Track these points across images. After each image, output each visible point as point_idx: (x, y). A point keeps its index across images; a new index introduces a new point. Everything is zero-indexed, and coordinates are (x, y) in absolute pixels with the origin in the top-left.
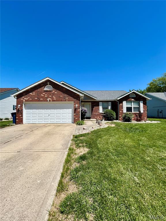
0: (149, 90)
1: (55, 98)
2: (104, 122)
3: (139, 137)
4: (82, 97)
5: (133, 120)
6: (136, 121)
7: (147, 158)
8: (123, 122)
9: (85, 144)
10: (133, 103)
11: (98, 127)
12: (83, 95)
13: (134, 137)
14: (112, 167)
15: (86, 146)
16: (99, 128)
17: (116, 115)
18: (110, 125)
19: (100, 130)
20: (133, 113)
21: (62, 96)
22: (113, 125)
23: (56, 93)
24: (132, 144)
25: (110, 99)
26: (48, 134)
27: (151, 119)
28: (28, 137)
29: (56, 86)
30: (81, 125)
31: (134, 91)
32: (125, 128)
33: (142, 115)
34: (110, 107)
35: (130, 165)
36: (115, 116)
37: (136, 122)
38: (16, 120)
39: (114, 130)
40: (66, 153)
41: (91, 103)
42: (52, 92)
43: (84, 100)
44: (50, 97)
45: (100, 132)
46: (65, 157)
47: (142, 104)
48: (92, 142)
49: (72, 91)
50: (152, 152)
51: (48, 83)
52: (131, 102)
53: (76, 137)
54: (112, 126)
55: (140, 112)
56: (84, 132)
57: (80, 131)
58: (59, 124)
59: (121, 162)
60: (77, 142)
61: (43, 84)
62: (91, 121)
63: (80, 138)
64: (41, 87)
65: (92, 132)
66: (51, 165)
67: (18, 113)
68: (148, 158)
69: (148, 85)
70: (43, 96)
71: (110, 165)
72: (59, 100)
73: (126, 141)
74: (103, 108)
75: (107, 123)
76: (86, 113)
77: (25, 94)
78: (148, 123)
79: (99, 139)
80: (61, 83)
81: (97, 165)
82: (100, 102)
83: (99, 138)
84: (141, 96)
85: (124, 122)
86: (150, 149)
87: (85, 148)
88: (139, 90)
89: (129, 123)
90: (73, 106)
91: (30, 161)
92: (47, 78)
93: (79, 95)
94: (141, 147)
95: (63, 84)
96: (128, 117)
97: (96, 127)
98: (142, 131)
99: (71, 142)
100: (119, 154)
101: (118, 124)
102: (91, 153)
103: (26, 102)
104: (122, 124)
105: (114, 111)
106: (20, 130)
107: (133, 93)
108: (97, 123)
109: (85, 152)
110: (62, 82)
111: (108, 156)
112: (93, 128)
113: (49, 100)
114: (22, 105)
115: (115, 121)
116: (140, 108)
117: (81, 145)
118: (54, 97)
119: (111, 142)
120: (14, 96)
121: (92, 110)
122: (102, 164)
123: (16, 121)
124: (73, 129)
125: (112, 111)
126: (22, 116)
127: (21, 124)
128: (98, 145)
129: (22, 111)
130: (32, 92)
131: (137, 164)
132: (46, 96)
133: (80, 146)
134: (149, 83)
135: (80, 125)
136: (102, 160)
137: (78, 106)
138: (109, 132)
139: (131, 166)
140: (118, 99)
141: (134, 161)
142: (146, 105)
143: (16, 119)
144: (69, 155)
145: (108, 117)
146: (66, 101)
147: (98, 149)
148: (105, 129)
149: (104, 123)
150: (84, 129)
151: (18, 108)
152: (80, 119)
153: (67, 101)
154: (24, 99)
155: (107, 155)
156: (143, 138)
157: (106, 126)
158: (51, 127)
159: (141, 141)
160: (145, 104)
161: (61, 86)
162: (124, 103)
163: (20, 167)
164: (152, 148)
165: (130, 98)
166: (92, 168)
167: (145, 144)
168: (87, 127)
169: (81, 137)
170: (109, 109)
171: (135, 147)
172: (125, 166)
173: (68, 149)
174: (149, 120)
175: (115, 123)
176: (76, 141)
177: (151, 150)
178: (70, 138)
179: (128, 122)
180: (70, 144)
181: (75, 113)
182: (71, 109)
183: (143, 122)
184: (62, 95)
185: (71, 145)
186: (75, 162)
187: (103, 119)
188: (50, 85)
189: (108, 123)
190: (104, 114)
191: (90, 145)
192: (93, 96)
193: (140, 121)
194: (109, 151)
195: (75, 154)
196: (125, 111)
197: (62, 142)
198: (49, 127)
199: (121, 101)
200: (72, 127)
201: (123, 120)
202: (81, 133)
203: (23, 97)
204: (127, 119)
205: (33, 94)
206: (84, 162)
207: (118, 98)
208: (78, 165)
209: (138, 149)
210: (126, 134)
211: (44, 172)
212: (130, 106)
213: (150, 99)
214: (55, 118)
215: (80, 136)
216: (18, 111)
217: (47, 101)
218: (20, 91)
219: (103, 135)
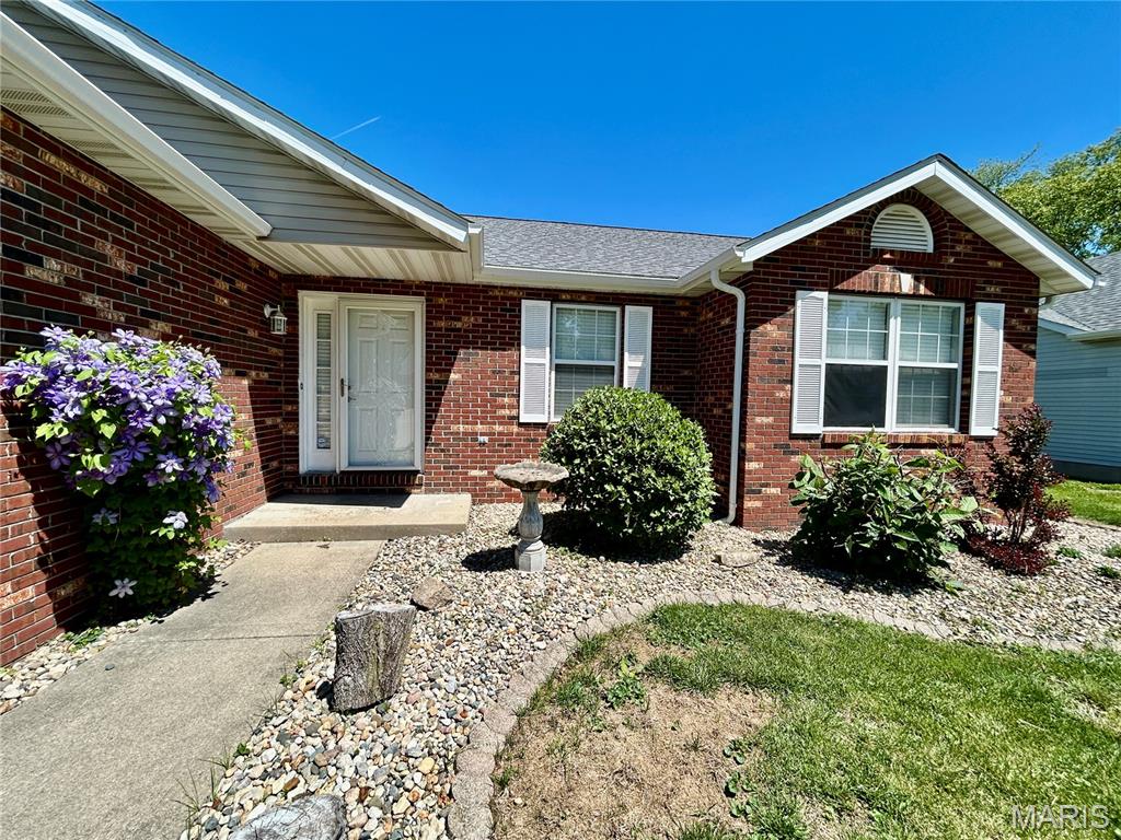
10: (895, 324)
20: (891, 442)
52: (883, 306)
74: (559, 369)
82: (525, 303)
105: (688, 407)
107: (910, 196)
116: (967, 387)
121: (435, 392)
125: (669, 412)
142: (1032, 354)
160: (1022, 334)
165: (877, 257)
170: (630, 382)
196: (808, 409)
199: (773, 288)
207: (743, 248)
212: (865, 356)
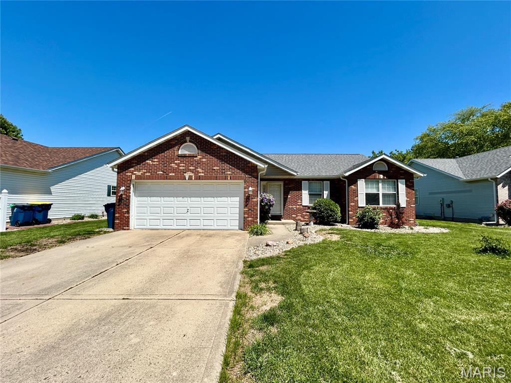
0: (419, 151)
1: (201, 171)
2: (313, 228)
3: (398, 270)
4: (263, 170)
5: (382, 224)
6: (389, 226)
7: (419, 325)
8: (359, 227)
9: (271, 285)
10: (380, 185)
11: (299, 240)
12: (266, 166)
13: (386, 268)
14: (339, 344)
15: (275, 288)
16: (302, 243)
17: (341, 213)
18: (329, 236)
19: (305, 250)
20: (381, 208)
21: (218, 168)
22: (335, 238)
23: (204, 160)
24: (381, 286)
25: (328, 174)
26: (187, 256)
27: (424, 222)
28: (143, 264)
29: (204, 146)
30: (261, 234)
31: (383, 156)
32: (362, 244)
33: (402, 213)
34: (326, 194)
35: (381, 340)
36: (339, 214)
37: (389, 230)
38: (114, 220)
39: (339, 249)
40: (232, 305)
41: (282, 183)
42: (195, 158)
43: (267, 177)
44: (190, 170)
45: (305, 253)
46: (230, 315)
47: (402, 187)
48: (288, 279)
49: (240, 157)
50: (430, 310)
51: (188, 139)
52: (377, 181)
53: (251, 266)
54: (334, 240)
55: (398, 205)
56: (269, 253)
57: (258, 250)
58: (211, 232)
59: (360, 333)
60: (253, 279)
61: (176, 141)
62: (283, 224)
63: (261, 268)
64: (171, 148)
65: (287, 253)
66: (198, 334)
67: (119, 205)
68: (423, 326)
69: (417, 139)
70: (177, 166)
71: (333, 338)
72: (210, 176)
73: (367, 277)
74: (310, 194)
75: (320, 230)
76: (271, 206)
77: (135, 163)
78: (418, 232)
79: (305, 272)
80: (215, 137)
81: (303, 338)
83: (304, 269)
84: (400, 168)
85: (361, 228)
86: (426, 300)
87: (272, 294)
88: (395, 152)
89: (373, 230)
90: (243, 190)
91: (152, 323)
92: (184, 126)
93: (257, 166)
94: (405, 295)
95: (219, 139)
96: (371, 218)
97: (296, 241)
98: (406, 253)
99: (239, 277)
100: (352, 311)
101: (346, 233)
102: (287, 307)
103: (137, 181)
104: (355, 236)
105: (336, 201)
106: (124, 244)
107: (382, 160)
108: (296, 230)
109: (274, 305)
110: (219, 136)
111: (328, 316)
112: (287, 243)
113: (190, 176)
114: (129, 187)
115: (339, 226)
116: (398, 197)
117: (263, 285)
118: (199, 169)
119: (334, 281)
120: (113, 168)
121: (285, 199)
122: (315, 336)
123: (114, 223)
124: (244, 246)
125: (333, 202)
126: (128, 212)
127: (125, 230)
128: (304, 287)
129: (129, 200)
130: (151, 157)
131: (397, 339)
132: (182, 168)
133: (261, 289)
134: (420, 135)
135: (257, 235)
136: (314, 327)
137: (253, 191)
138: (326, 256)
139: (384, 343)
140: (347, 174)
141: (389, 331)
142: (413, 190)
143: (114, 218)
144: (237, 311)
145: (323, 216)
146: (226, 178)
147: (303, 296)
148: (318, 245)
149: (313, 232)
150: (267, 245)
151: (119, 194)
152: (259, 219)
153: (229, 178)
154: (134, 173)
155: (326, 314)
156: (408, 273)
157: (320, 239)
158: (193, 238)
159: (403, 279)
160: (410, 185)
161: (215, 144)
162: (361, 183)
163: (132, 336)
164: (430, 297)
165: (374, 172)
166: (293, 345)
167: (414, 287)
168: (275, 241)
169: (263, 265)
170: (325, 197)
171: (389, 294)
172: (369, 344)
173: (234, 294)
174: (420, 225)
175: (340, 232)
176: (252, 276)
177: (429, 305)
178: (237, 267)
179: (369, 230)
180: (237, 283)
181: (246, 206)
182: (238, 198)
183: (405, 230)
184: (218, 166)
185: (240, 286)
186: (252, 327)
187: (310, 222)
188: (191, 144)
189: (323, 230)
190: (314, 208)
191: (283, 286)
192: (288, 168)
193: (397, 226)
194: (328, 302)
195: (252, 307)
196: (362, 202)
197: (220, 277)
198: (188, 238)
199: (353, 179)
200: (240, 240)
201: (359, 225)
202: (262, 256)
203: (132, 169)
204: (367, 222)
205: (154, 163)
206: (274, 330)
207: (345, 172)
208: (259, 336)
209: (398, 300)
210: (366, 261)
211: (185, 351)
212: (374, 191)
213: (422, 175)
214: (201, 218)
215: (259, 263)
216: (120, 199)
217: (185, 179)
218: (126, 155)
219: (313, 262)
